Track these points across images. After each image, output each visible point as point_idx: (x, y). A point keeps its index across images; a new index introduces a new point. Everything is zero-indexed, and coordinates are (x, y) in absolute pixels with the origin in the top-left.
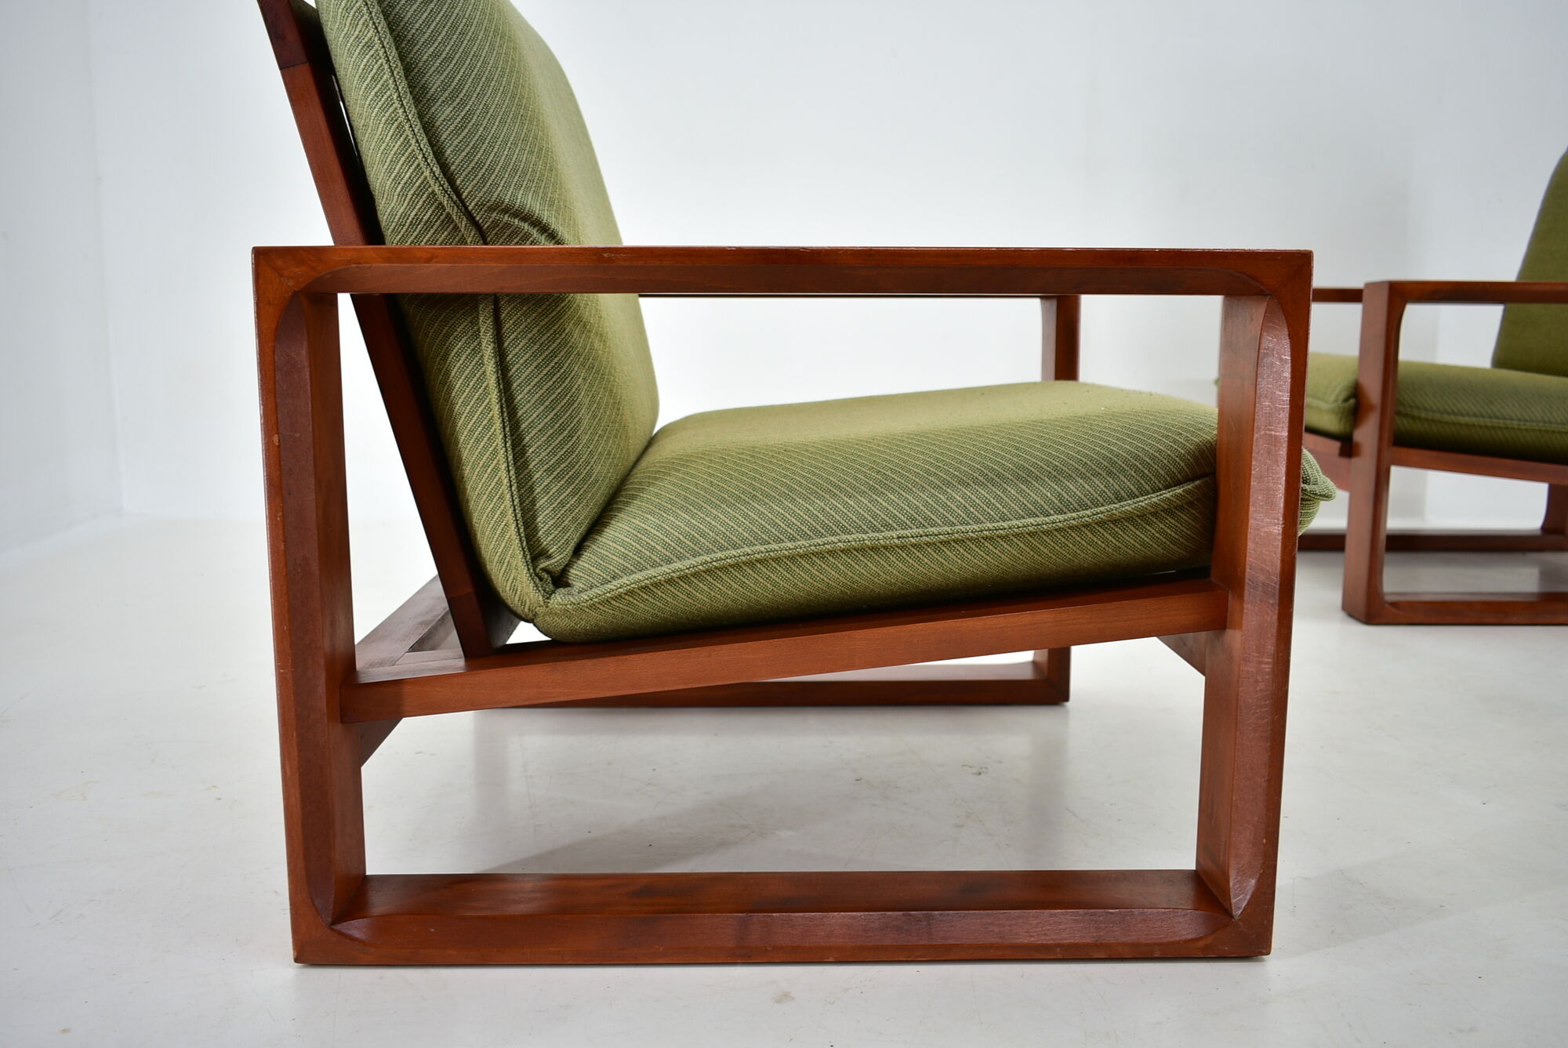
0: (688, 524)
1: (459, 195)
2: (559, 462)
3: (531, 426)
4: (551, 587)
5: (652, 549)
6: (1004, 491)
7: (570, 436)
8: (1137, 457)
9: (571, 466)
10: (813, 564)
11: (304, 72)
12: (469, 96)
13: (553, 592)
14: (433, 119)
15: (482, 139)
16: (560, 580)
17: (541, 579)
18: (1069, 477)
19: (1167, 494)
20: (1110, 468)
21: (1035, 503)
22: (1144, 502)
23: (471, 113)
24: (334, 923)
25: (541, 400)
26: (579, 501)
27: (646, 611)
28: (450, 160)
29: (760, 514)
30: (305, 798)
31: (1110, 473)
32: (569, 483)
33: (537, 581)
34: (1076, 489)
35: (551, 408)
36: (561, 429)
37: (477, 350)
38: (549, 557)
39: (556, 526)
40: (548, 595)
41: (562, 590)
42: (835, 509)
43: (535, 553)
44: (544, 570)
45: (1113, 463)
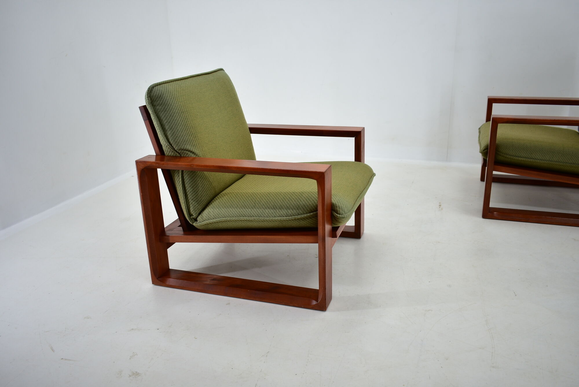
0: (218, 212)
1: (173, 148)
2: (194, 198)
3: (188, 191)
4: (194, 221)
5: (211, 216)
6: (276, 211)
7: (196, 193)
8: (304, 206)
9: (197, 198)
10: (240, 222)
11: (148, 121)
12: (174, 129)
13: (194, 222)
14: (167, 134)
15: (177, 137)
16: (196, 220)
17: (192, 220)
18: (289, 209)
19: (308, 215)
20: (298, 208)
21: (281, 214)
22: (303, 216)
23: (174, 132)
24: (158, 278)
25: (190, 186)
26: (199, 205)
27: (211, 227)
28: (171, 141)
29: (231, 211)
30: (151, 256)
31: (298, 209)
32: (196, 202)
33: (191, 220)
34: (290, 212)
35: (192, 188)
36: (194, 192)
37: (179, 176)
38: (193, 216)
39: (194, 210)
40: (193, 223)
41: (196, 222)
42: (244, 211)
43: (190, 215)
44: (192, 218)
45: (299, 206)
